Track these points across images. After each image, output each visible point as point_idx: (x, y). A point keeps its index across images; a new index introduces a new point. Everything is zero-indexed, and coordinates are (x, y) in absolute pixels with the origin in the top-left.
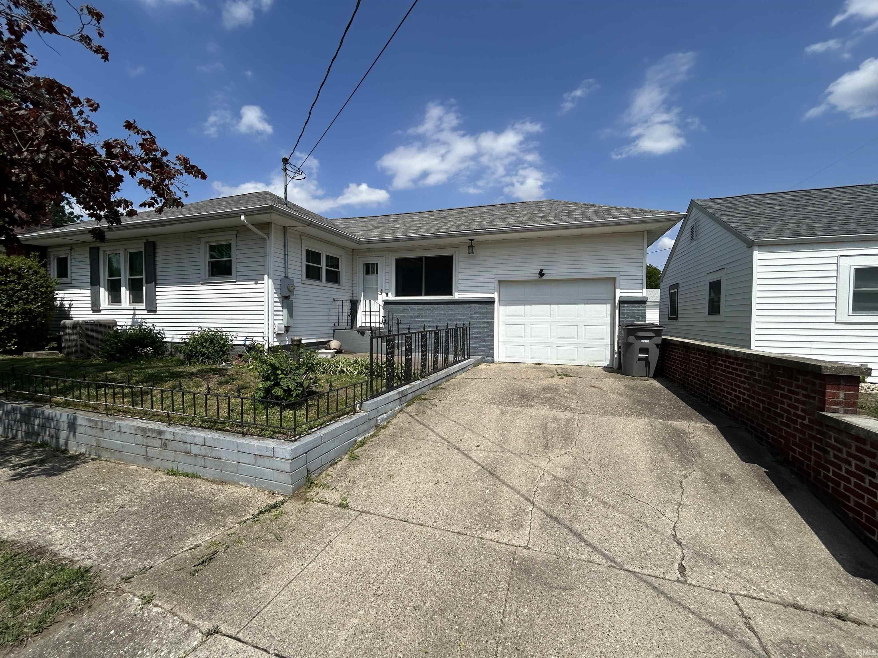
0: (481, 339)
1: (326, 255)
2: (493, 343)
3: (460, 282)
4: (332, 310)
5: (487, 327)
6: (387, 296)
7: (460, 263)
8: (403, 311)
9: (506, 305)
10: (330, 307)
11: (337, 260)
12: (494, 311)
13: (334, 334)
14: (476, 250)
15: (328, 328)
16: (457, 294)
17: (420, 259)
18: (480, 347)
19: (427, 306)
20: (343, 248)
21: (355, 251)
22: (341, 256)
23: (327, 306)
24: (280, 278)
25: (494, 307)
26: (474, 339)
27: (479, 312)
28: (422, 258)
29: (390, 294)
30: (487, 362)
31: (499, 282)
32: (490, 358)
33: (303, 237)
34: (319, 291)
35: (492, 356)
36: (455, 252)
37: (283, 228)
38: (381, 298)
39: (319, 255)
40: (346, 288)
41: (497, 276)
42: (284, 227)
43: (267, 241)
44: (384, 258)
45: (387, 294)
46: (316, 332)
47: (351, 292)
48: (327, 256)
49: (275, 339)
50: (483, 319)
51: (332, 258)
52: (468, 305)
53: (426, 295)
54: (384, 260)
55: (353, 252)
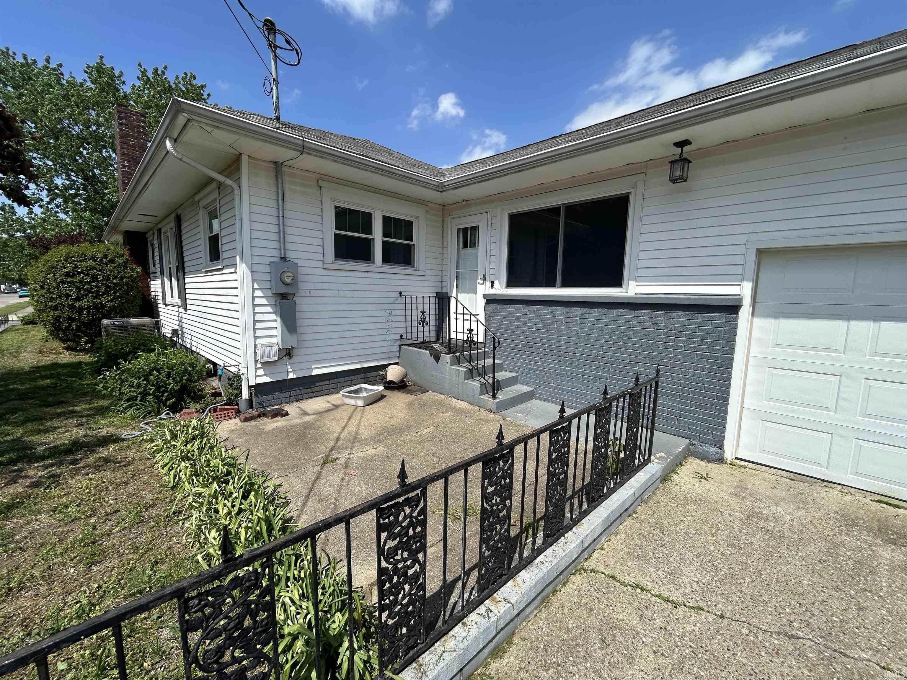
0: (688, 398)
1: (384, 217)
2: (726, 412)
3: (642, 255)
4: (394, 312)
5: (709, 370)
6: (492, 286)
7: (646, 211)
8: (516, 317)
9: (777, 315)
10: (391, 307)
11: (409, 225)
12: (734, 333)
13: (399, 351)
14: (693, 169)
15: (388, 343)
16: (632, 284)
17: (555, 211)
18: (686, 417)
19: (564, 310)
20: (421, 202)
21: (446, 208)
22: (417, 217)
23: (386, 307)
24: (268, 260)
25: (736, 320)
26: (669, 395)
27: (688, 330)
28: (559, 208)
29: (496, 284)
30: (703, 457)
31: (760, 252)
32: (712, 450)
33: (321, 183)
34: (368, 281)
35: (720, 444)
36: (635, 187)
37: (273, 166)
38: (484, 289)
39: (368, 217)
40: (428, 272)
41: (754, 237)
42: (275, 163)
43: (236, 192)
44: (490, 216)
45: (492, 283)
46: (355, 353)
47: (439, 279)
48: (387, 220)
49: (261, 372)
50: (699, 349)
51: (397, 221)
52: (659, 312)
53: (565, 284)
54: (490, 218)
55: (443, 210)
